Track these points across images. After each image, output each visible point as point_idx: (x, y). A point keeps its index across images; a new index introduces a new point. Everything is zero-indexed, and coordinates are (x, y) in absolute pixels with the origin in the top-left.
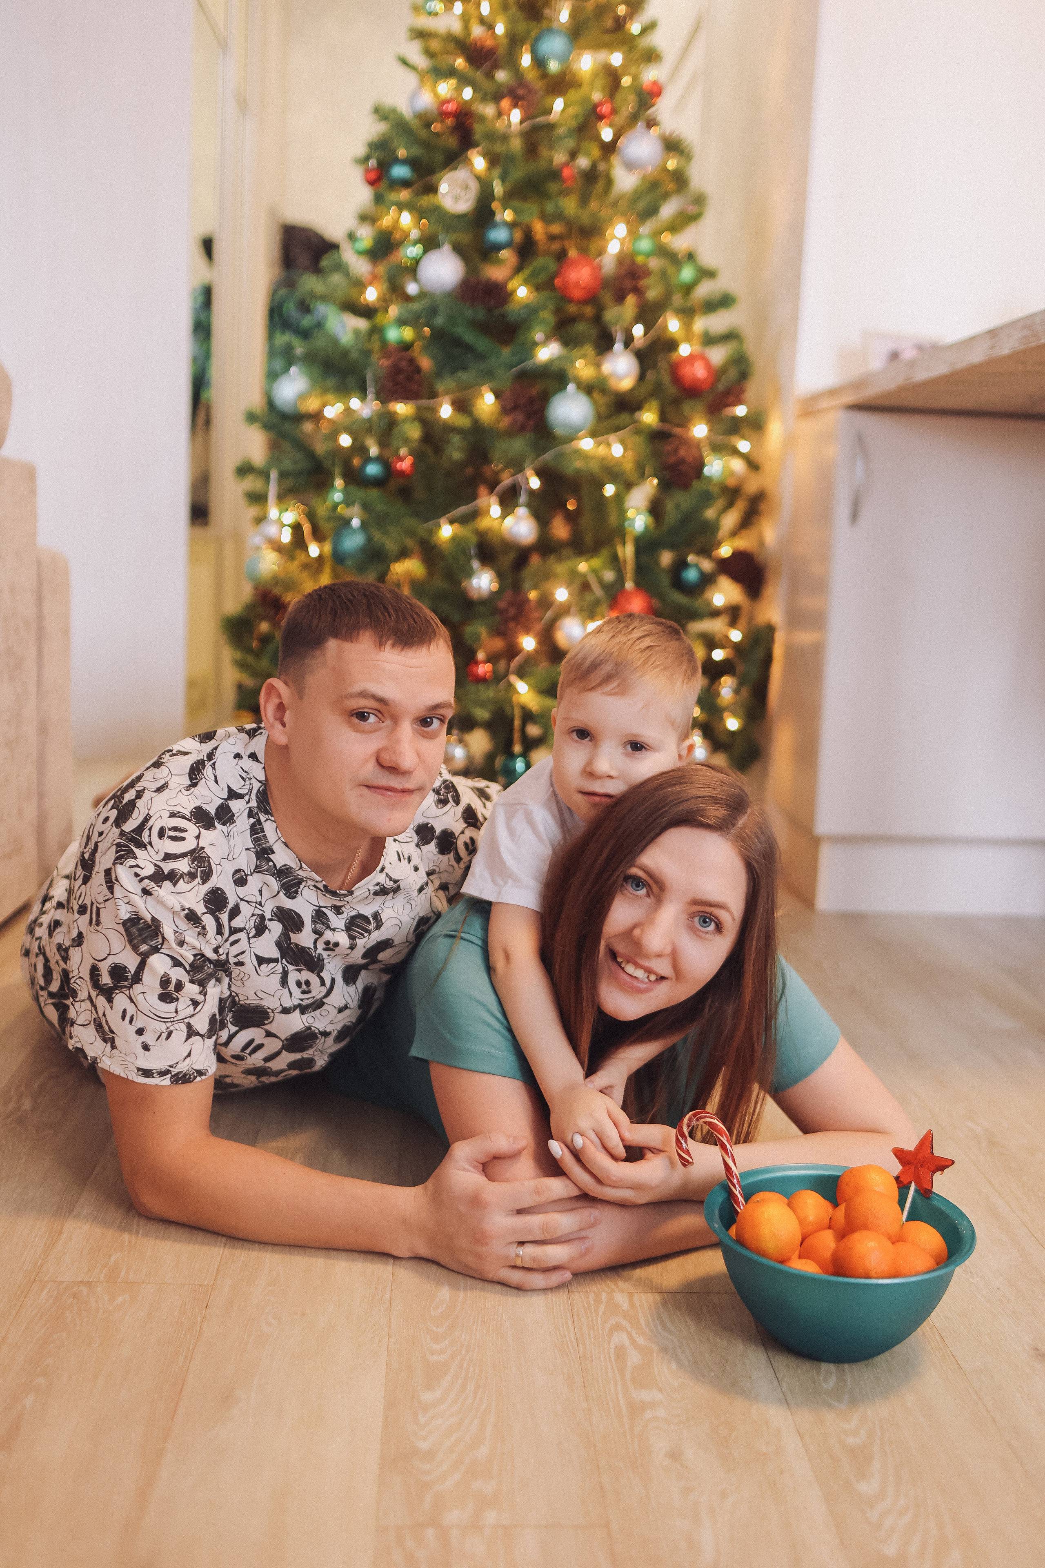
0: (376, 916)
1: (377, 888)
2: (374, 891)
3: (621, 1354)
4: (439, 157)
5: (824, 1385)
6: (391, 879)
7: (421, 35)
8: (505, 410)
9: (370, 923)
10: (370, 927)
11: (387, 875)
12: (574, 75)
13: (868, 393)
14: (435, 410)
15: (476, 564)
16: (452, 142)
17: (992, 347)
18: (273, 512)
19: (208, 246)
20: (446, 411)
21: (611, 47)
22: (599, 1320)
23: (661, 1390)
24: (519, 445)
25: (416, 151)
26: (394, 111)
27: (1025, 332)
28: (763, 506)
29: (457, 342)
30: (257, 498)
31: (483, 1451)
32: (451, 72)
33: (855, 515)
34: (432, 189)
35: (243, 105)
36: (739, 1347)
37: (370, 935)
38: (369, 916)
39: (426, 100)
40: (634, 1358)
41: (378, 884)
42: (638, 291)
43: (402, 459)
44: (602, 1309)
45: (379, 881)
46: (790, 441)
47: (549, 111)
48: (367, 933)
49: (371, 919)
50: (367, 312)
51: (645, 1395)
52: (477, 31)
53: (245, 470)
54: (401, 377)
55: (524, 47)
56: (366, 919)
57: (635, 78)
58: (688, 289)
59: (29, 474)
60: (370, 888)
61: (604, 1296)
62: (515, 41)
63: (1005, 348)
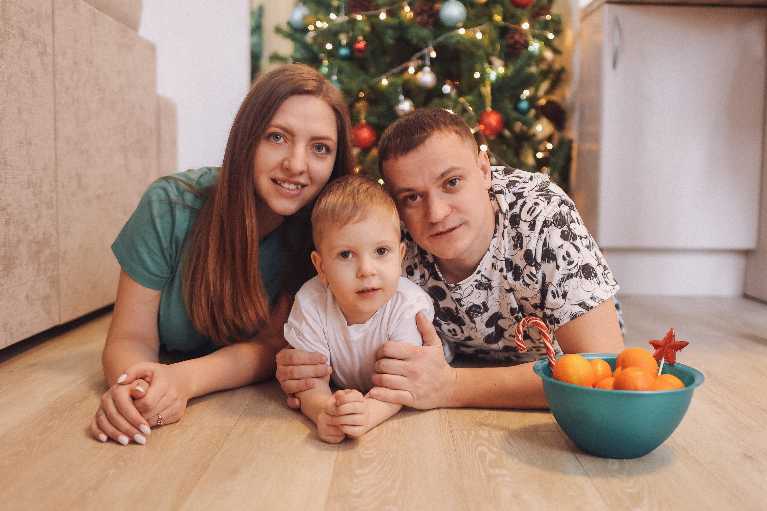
0: (484, 304)
1: (476, 283)
2: (475, 285)
3: (482, 455)
5: (612, 468)
6: (485, 278)
8: (416, 14)
9: (481, 308)
10: (481, 310)
11: (482, 275)
14: (377, 16)
15: (402, 97)
20: (383, 16)
22: (470, 441)
23: (507, 469)
24: (425, 32)
28: (564, 76)
33: (615, 64)
36: (557, 452)
37: (482, 315)
38: (481, 305)
40: (490, 456)
41: (476, 281)
43: (359, 42)
44: (471, 437)
45: (477, 279)
46: (577, 35)
48: (480, 314)
49: (482, 306)
51: (497, 472)
53: (274, 58)
56: (478, 307)
59: (152, 46)
60: (472, 284)
61: (473, 432)
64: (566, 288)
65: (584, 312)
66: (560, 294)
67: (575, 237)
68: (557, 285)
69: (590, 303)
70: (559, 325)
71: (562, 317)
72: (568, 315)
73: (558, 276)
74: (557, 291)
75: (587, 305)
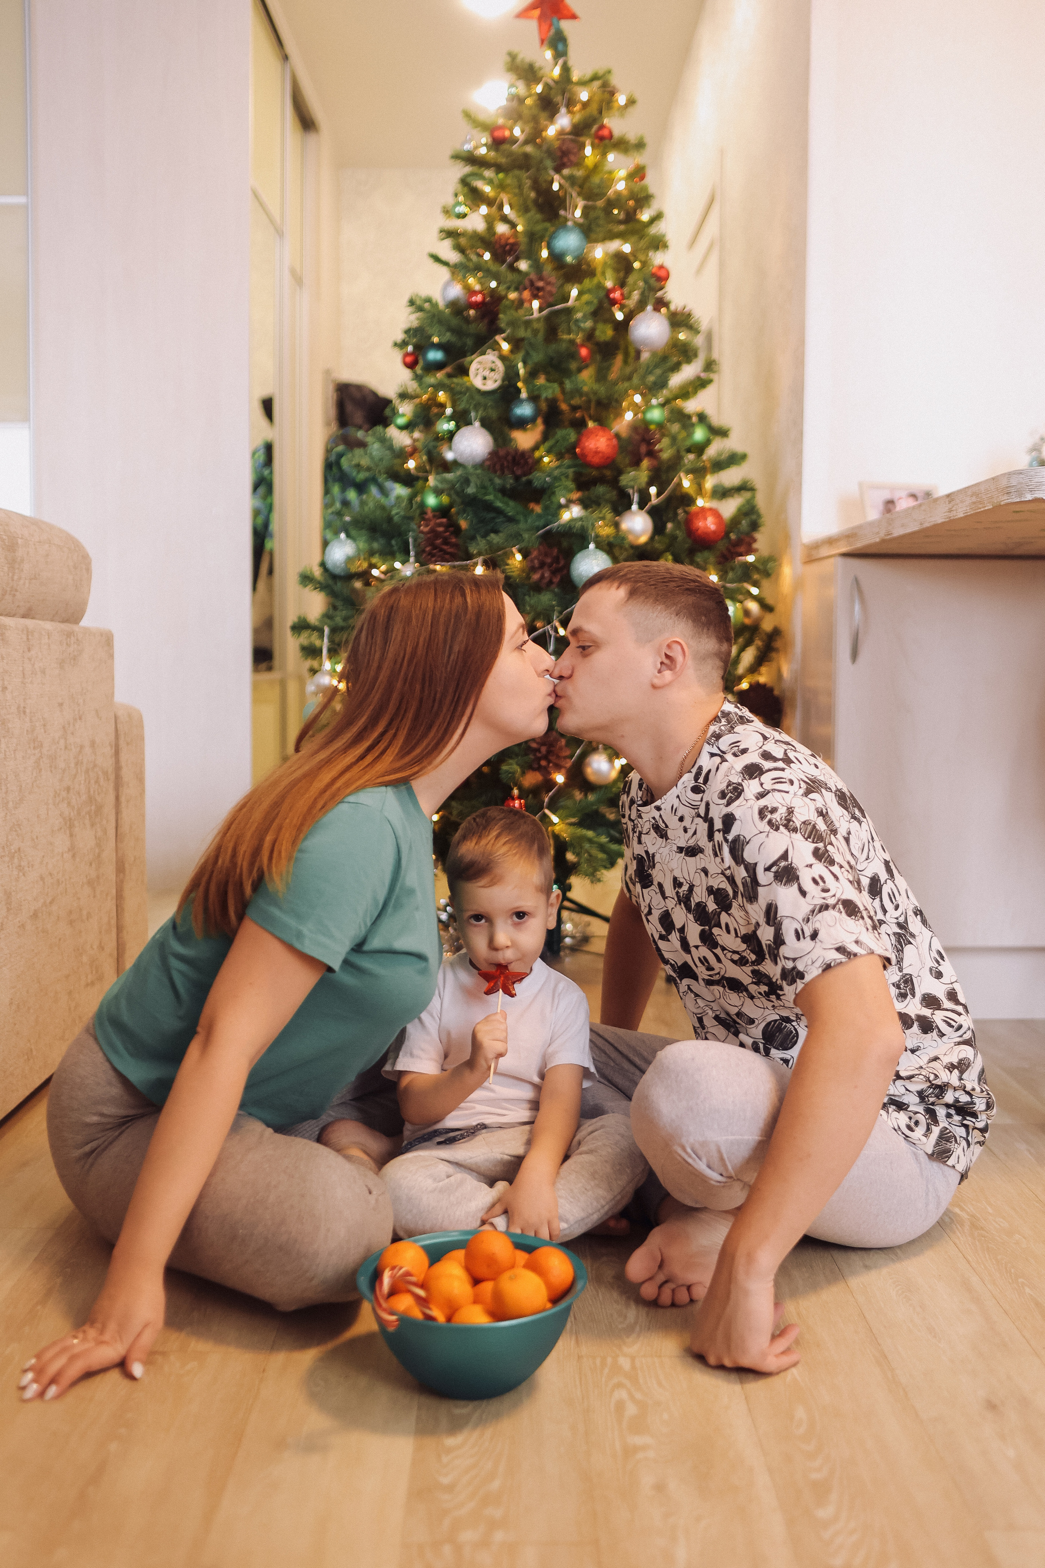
3: (620, 1407)
4: (469, 342)
5: (795, 1432)
7: (450, 234)
8: (532, 568)
12: (588, 264)
13: (858, 544)
16: (481, 327)
17: (950, 511)
18: (327, 665)
19: (268, 406)
21: (622, 236)
22: (604, 1379)
23: (651, 1435)
24: (547, 600)
25: (448, 336)
26: (429, 300)
27: (974, 499)
28: (778, 644)
29: (489, 507)
30: (312, 652)
31: (496, 1485)
32: (478, 268)
33: (855, 654)
34: (464, 371)
35: (298, 280)
39: (456, 291)
40: (631, 1409)
42: (651, 454)
44: (606, 1371)
46: (799, 584)
47: (566, 299)
50: (408, 480)
51: (638, 1440)
52: (502, 228)
53: (301, 626)
54: (439, 541)
55: (543, 244)
57: (644, 264)
58: (699, 449)
59: (107, 640)
61: (609, 1360)
62: (534, 238)
63: (960, 512)
64: (817, 925)
65: (844, 960)
66: (808, 933)
67: (832, 862)
68: (803, 920)
69: (854, 948)
70: (803, 981)
71: (809, 967)
72: (818, 964)
73: (804, 906)
74: (802, 930)
75: (849, 950)
